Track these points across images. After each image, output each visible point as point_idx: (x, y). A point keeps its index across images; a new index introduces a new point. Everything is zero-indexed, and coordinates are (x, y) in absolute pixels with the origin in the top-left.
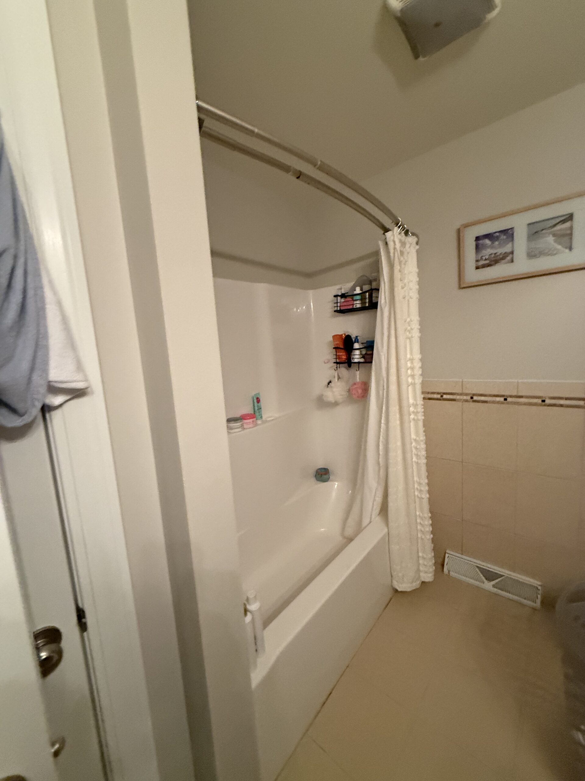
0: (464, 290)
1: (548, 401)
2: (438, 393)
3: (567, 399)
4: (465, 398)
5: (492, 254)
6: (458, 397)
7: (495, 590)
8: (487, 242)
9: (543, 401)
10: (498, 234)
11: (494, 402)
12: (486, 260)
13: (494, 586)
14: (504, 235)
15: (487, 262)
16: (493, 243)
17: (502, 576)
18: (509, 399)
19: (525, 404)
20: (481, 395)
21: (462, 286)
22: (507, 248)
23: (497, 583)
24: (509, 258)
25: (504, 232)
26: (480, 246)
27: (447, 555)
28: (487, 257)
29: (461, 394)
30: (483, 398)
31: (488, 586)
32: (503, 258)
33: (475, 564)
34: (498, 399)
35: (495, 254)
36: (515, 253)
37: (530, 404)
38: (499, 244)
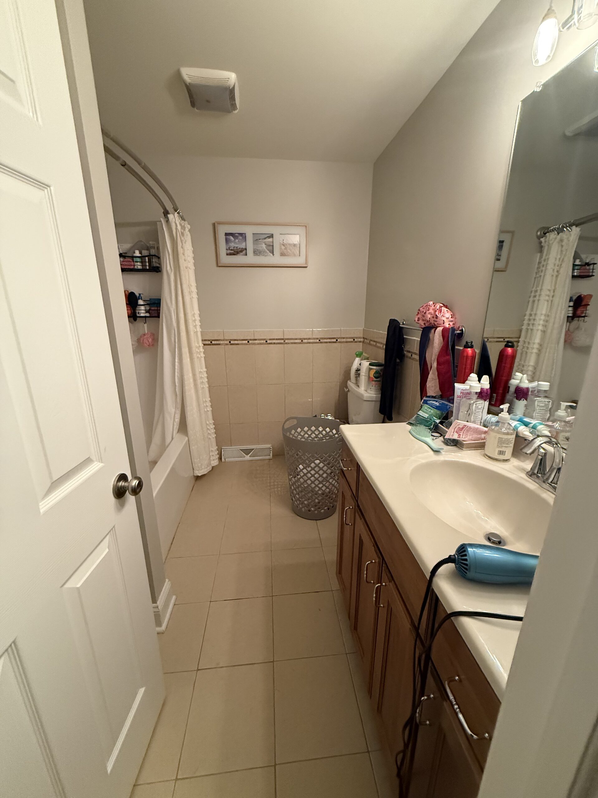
0: (220, 268)
1: (269, 342)
2: (209, 340)
3: (277, 339)
4: (226, 342)
5: (235, 247)
6: (222, 342)
7: (251, 458)
8: (232, 238)
9: (266, 341)
10: (237, 235)
11: (242, 344)
12: (232, 250)
13: (250, 456)
14: (241, 236)
15: (232, 252)
16: (235, 240)
17: (253, 449)
18: (250, 342)
19: (258, 344)
20: (235, 340)
21: (219, 265)
22: (243, 246)
23: (251, 455)
24: (244, 252)
25: (241, 234)
26: (228, 240)
27: (222, 450)
28: (232, 248)
29: (223, 340)
30: (236, 342)
31: (248, 457)
32: (241, 251)
33: (239, 449)
34: (244, 342)
35: (237, 247)
36: (247, 250)
37: (261, 344)
38: (239, 241)
